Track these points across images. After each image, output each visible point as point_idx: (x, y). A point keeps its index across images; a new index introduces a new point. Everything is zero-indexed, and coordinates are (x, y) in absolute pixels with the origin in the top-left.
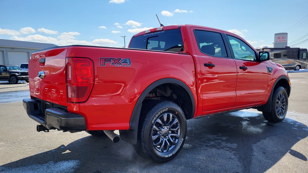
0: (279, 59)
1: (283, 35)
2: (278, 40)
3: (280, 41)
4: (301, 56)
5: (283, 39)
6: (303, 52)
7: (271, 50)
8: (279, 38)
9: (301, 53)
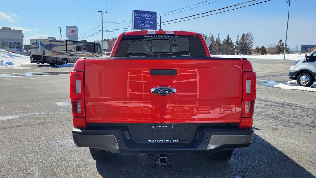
0: (81, 52)
1: (74, 28)
2: (69, 33)
3: (72, 34)
4: (96, 50)
5: (74, 32)
6: (98, 46)
7: (73, 43)
8: (70, 31)
9: (96, 47)
